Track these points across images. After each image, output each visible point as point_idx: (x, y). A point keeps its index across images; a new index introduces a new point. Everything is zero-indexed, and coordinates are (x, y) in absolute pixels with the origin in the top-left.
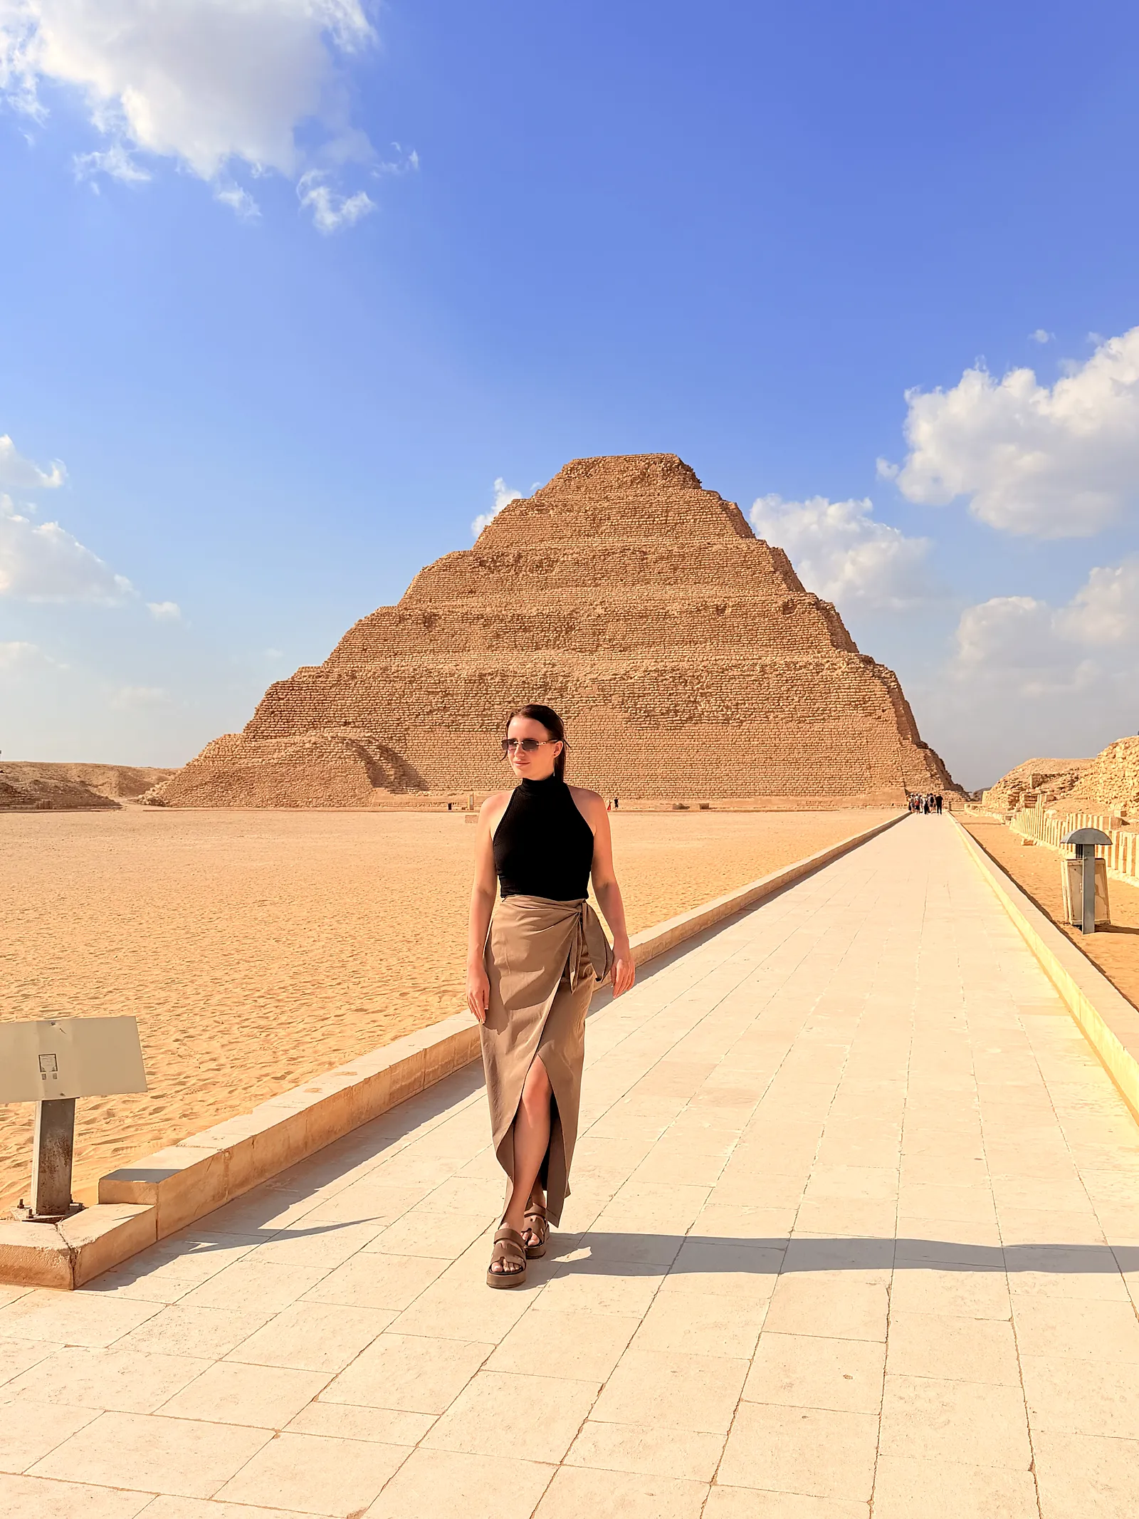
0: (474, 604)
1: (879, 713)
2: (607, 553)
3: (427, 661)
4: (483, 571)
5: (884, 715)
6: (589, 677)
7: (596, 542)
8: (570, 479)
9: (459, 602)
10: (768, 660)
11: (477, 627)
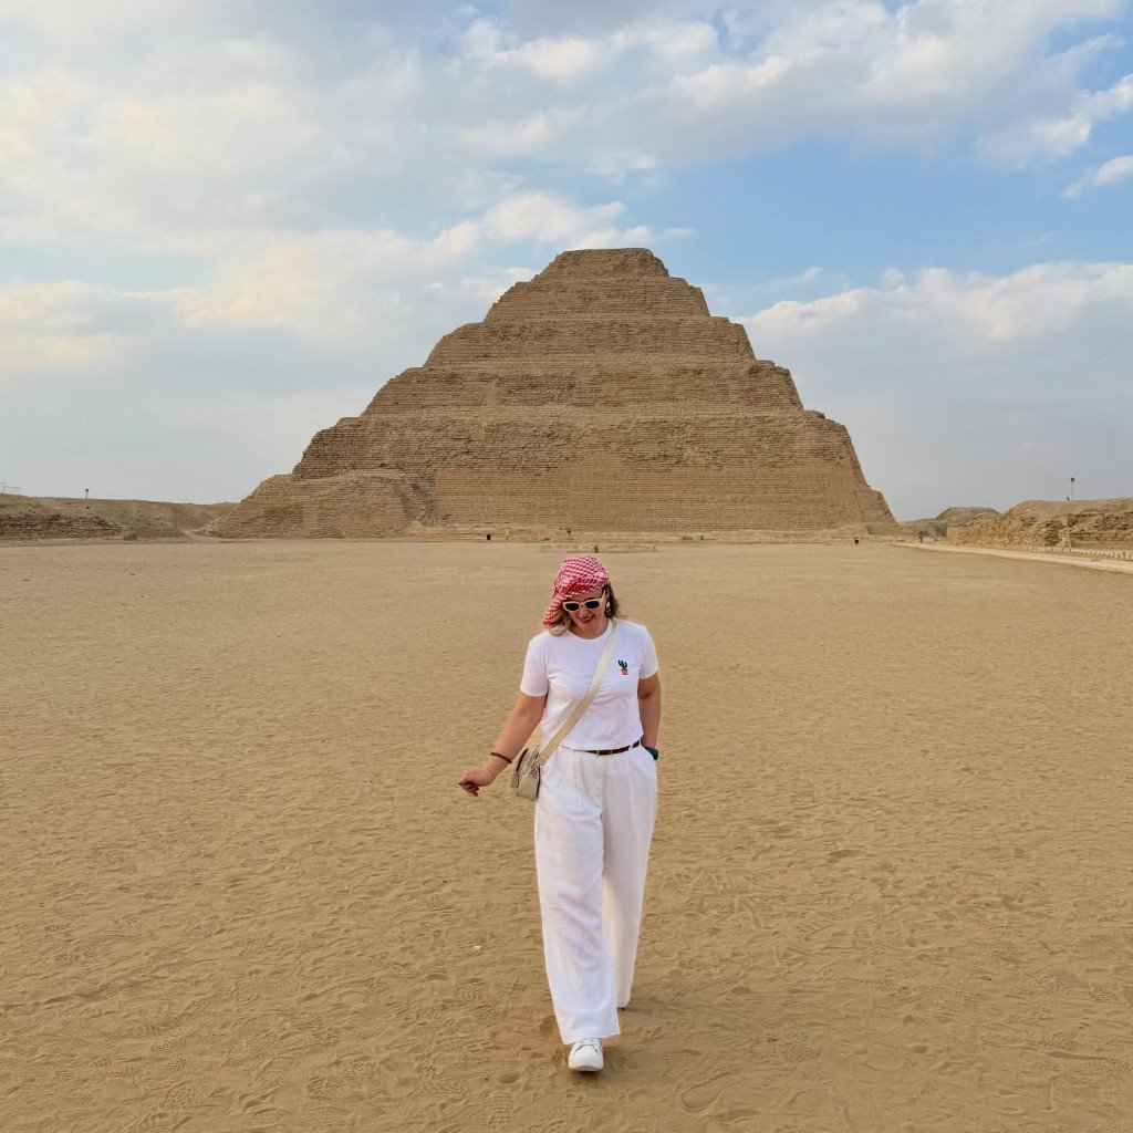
0: (488, 367)
1: (838, 460)
2: (598, 326)
3: (452, 413)
4: (495, 340)
5: (842, 462)
6: (591, 427)
7: (587, 317)
8: (562, 267)
9: (475, 365)
10: (740, 415)
11: (492, 385)
